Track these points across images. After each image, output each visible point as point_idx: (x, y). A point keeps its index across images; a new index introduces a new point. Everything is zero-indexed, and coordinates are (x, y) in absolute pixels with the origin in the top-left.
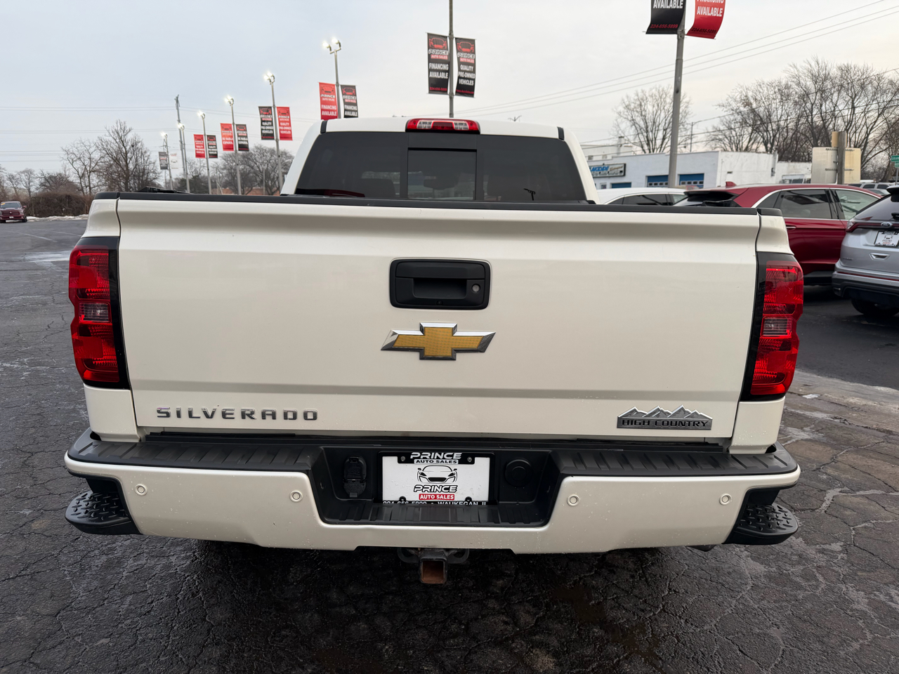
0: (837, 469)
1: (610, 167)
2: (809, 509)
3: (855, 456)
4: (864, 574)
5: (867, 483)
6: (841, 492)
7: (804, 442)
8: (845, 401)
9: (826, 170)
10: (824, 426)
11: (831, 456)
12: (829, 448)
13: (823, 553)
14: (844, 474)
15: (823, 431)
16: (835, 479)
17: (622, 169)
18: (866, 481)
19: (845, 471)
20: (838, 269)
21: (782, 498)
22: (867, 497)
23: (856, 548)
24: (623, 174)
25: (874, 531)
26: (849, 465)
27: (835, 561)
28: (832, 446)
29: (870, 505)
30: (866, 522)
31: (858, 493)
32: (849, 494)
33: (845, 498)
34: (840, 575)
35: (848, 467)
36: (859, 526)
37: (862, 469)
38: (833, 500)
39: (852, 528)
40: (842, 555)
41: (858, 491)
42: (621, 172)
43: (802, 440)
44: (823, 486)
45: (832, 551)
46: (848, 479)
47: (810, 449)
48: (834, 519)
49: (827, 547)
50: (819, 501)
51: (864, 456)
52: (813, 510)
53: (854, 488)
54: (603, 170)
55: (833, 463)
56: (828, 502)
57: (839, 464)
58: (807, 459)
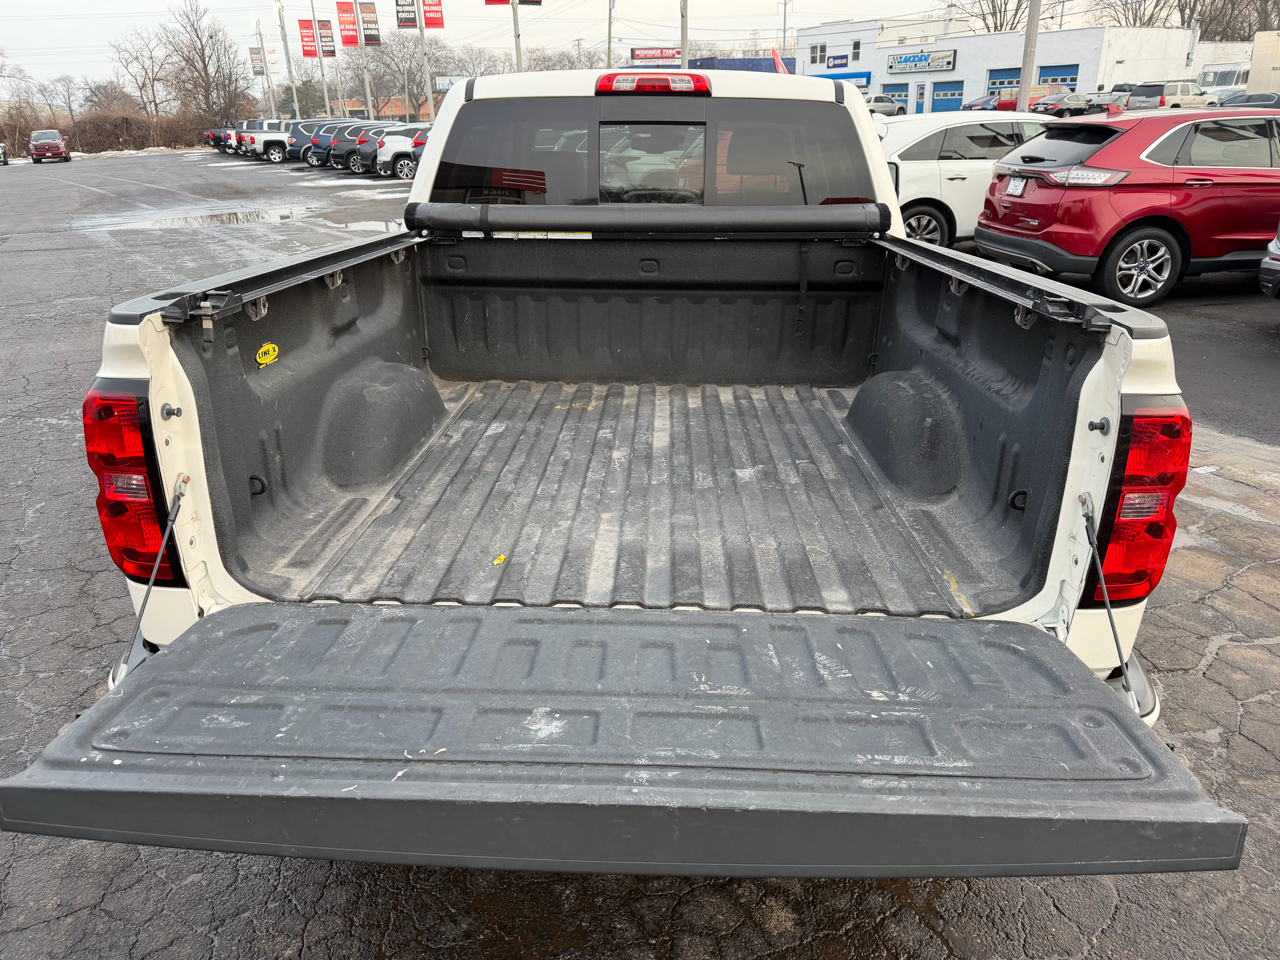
0: (1230, 599)
1: (932, 55)
2: (1181, 669)
3: (1260, 578)
4: (1248, 783)
5: (1272, 625)
6: (1231, 640)
7: (1185, 552)
8: (1257, 479)
9: (1274, 69)
10: (1219, 524)
11: (1223, 576)
12: (1223, 563)
13: (1192, 746)
14: (1239, 608)
15: (1217, 533)
16: (1226, 617)
17: (951, 59)
18: (1271, 622)
19: (1241, 604)
21: (1142, 651)
22: (1269, 649)
23: (1242, 737)
24: (951, 67)
25: (1271, 708)
26: (1250, 594)
27: (1208, 759)
28: (1229, 560)
29: (1273, 663)
30: (1262, 692)
31: (1256, 642)
32: (1243, 644)
33: (1236, 650)
34: (1213, 784)
35: (1247, 596)
36: (1251, 700)
37: (1268, 600)
38: (1217, 654)
39: (1239, 703)
40: (1220, 749)
41: (1257, 638)
42: (949, 63)
43: (1183, 548)
44: (1203, 630)
45: (1206, 744)
46: (1244, 617)
47: (1194, 565)
48: (1216, 687)
49: (1199, 735)
50: (1197, 656)
51: (1273, 576)
52: (1186, 671)
53: (1250, 634)
54: (920, 60)
55: (1226, 589)
56: (1209, 658)
57: (1234, 591)
58: (1187, 581)
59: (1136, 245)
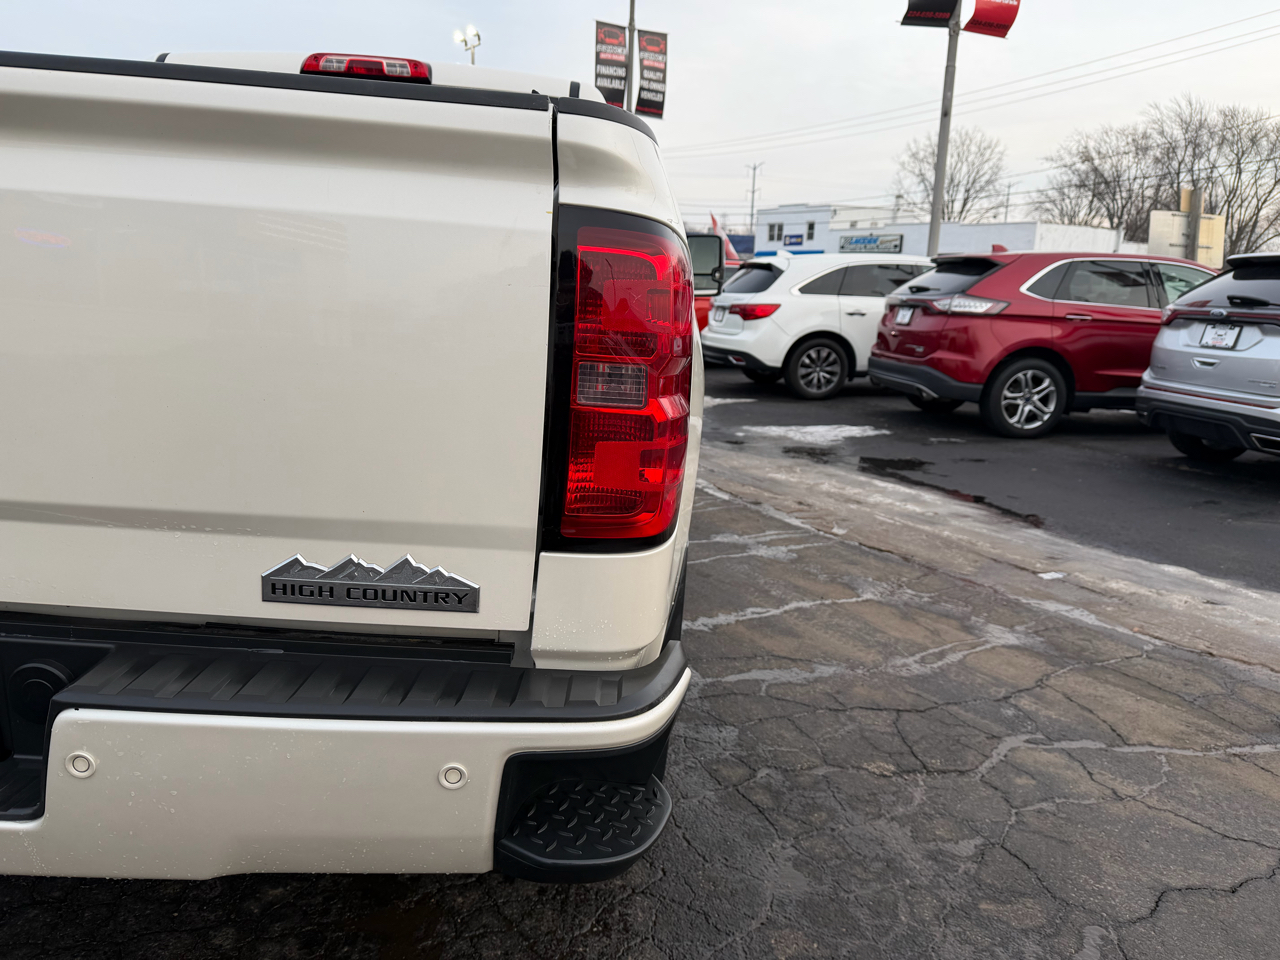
0: (1039, 698)
1: (881, 239)
2: (955, 771)
3: (1080, 679)
4: (992, 907)
5: (1080, 728)
6: (1027, 741)
7: (1003, 650)
8: (1104, 585)
9: (1171, 245)
10: (1051, 625)
11: (1039, 676)
12: (1042, 663)
13: (935, 859)
14: (1046, 709)
15: (1045, 633)
16: (1028, 716)
17: (898, 243)
18: (1080, 724)
19: (1050, 704)
20: (1147, 383)
21: (914, 748)
22: (1069, 754)
23: (1003, 851)
24: (898, 249)
25: (1051, 818)
26: (1065, 695)
27: (951, 877)
28: (1050, 660)
29: (1068, 767)
30: (1045, 800)
31: (1056, 745)
32: (1041, 746)
33: (1029, 752)
34: (944, 907)
35: (1060, 696)
36: (1030, 808)
37: (1083, 702)
38: (1005, 756)
39: (1014, 811)
40: (969, 864)
41: (1059, 740)
42: (896, 246)
43: (1003, 646)
44: (996, 729)
45: (954, 857)
46: (1049, 718)
47: (1009, 663)
48: (991, 792)
49: (949, 846)
50: (980, 758)
51: (1096, 678)
52: (962, 773)
53: (1051, 735)
54: (870, 242)
55: (1038, 689)
56: (995, 760)
57: (1047, 691)
58: (996, 679)
59: (1020, 375)
